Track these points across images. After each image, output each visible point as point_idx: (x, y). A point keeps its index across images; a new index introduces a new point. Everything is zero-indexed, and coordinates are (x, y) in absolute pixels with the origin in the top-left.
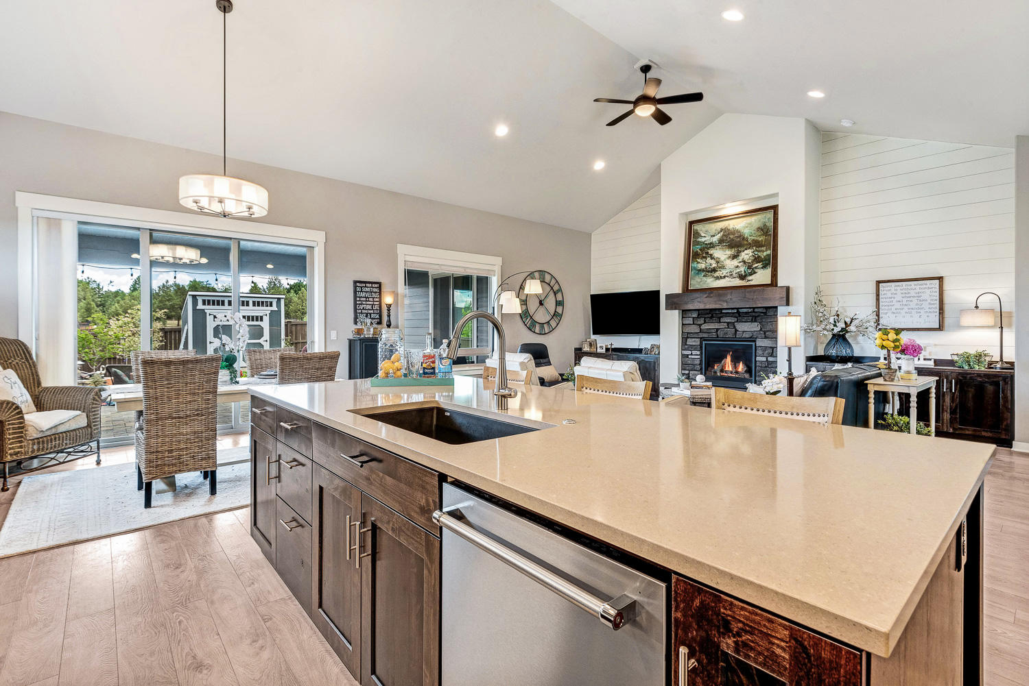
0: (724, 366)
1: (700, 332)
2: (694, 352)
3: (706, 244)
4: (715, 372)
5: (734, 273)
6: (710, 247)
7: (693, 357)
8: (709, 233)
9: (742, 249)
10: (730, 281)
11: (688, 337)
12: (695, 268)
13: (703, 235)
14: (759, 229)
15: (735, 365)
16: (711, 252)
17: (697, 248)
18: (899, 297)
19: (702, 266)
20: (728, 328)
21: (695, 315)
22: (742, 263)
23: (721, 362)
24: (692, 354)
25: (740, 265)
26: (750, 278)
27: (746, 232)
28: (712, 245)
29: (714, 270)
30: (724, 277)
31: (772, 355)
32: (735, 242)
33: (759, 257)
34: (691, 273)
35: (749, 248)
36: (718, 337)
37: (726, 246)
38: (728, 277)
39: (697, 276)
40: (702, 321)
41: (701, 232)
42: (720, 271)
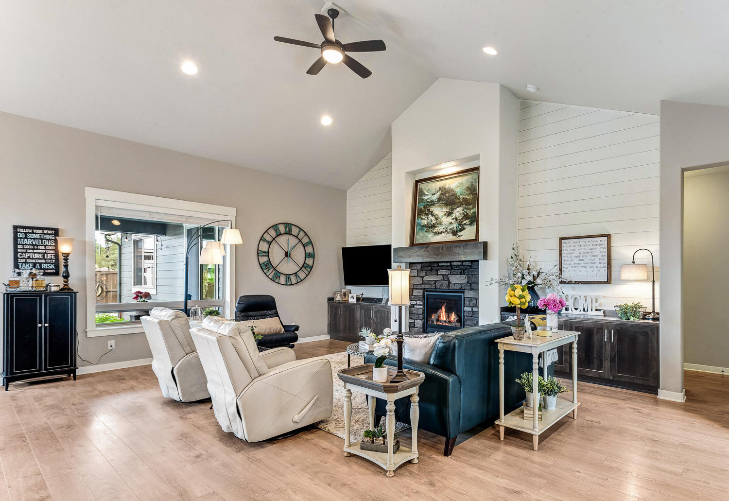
0: (439, 316)
1: (423, 284)
2: (418, 303)
3: (428, 201)
4: (433, 322)
5: (448, 229)
6: (431, 205)
7: (418, 307)
8: (431, 191)
9: (455, 207)
10: (445, 237)
11: (414, 289)
12: (419, 224)
13: (426, 193)
14: (467, 189)
15: (448, 315)
16: (432, 209)
17: (421, 206)
18: (576, 253)
19: (425, 222)
20: (444, 280)
21: (419, 268)
23: (437, 312)
24: (416, 305)
25: (453, 221)
26: (460, 234)
27: (458, 191)
28: (432, 203)
29: (434, 226)
30: (441, 232)
31: (475, 306)
32: (449, 200)
33: (467, 214)
34: (417, 229)
35: (460, 206)
36: (436, 288)
37: (443, 203)
38: (444, 232)
39: (421, 232)
40: (423, 274)
41: (425, 191)
42: (438, 227)
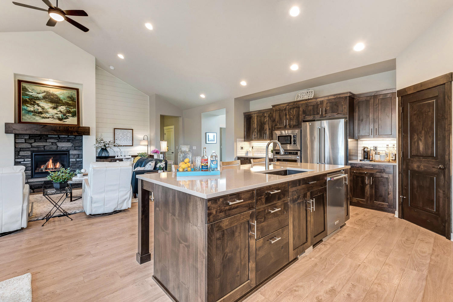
0: (48, 166)
1: (32, 147)
2: (26, 160)
3: (34, 97)
4: (42, 170)
5: (55, 117)
6: (37, 99)
8: (33, 91)
9: (59, 105)
10: (52, 121)
11: (20, 151)
12: (25, 109)
13: (30, 91)
14: (68, 97)
15: (55, 164)
16: (37, 102)
17: (27, 98)
18: (121, 135)
19: (31, 109)
20: (52, 145)
21: (27, 137)
22: (59, 112)
23: (45, 164)
24: (24, 161)
25: (58, 113)
26: (65, 120)
27: (61, 97)
29: (41, 113)
30: (49, 118)
31: (78, 158)
32: (56, 101)
33: (69, 111)
34: (23, 112)
35: (64, 105)
36: (45, 150)
37: (48, 101)
38: (51, 118)
39: (28, 115)
40: (33, 141)
41: (28, 89)
42: (45, 114)
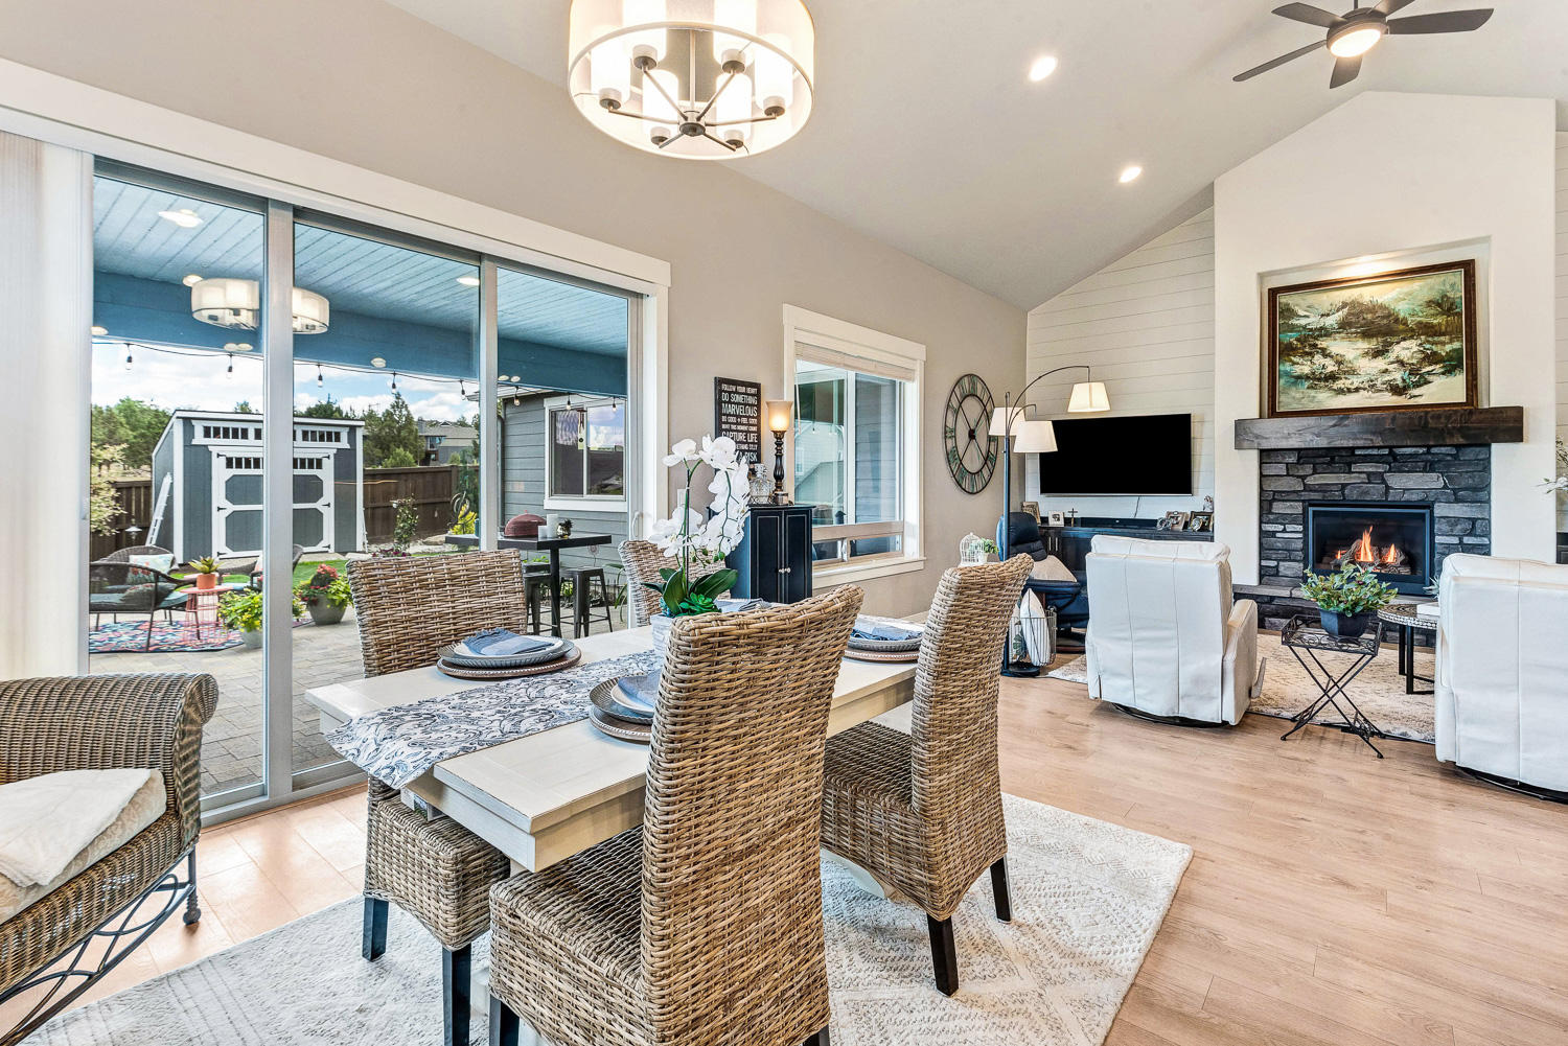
0: (1356, 553)
1: (1305, 490)
2: (1290, 528)
3: (1311, 330)
4: (1336, 565)
5: (1378, 383)
6: (1321, 336)
7: (1286, 535)
8: (1310, 311)
9: (1395, 339)
10: (1370, 398)
11: (1274, 500)
12: (1287, 374)
13: (1301, 313)
14: (1430, 303)
15: (1380, 551)
16: (1323, 343)
17: (1291, 338)
19: (1305, 368)
20: (1369, 483)
21: (1292, 459)
22: (1395, 365)
23: (1349, 546)
24: (1284, 531)
25: (1391, 367)
26: (1416, 391)
27: (1402, 309)
28: (1324, 332)
29: (1333, 377)
30: (1357, 390)
31: (1472, 533)
32: (1380, 329)
33: (1434, 353)
34: (1281, 383)
35: (1412, 337)
36: (1344, 499)
37: (1357, 333)
38: (1364, 389)
39: (1294, 389)
40: (1308, 469)
41: (1296, 308)
42: (1346, 378)
